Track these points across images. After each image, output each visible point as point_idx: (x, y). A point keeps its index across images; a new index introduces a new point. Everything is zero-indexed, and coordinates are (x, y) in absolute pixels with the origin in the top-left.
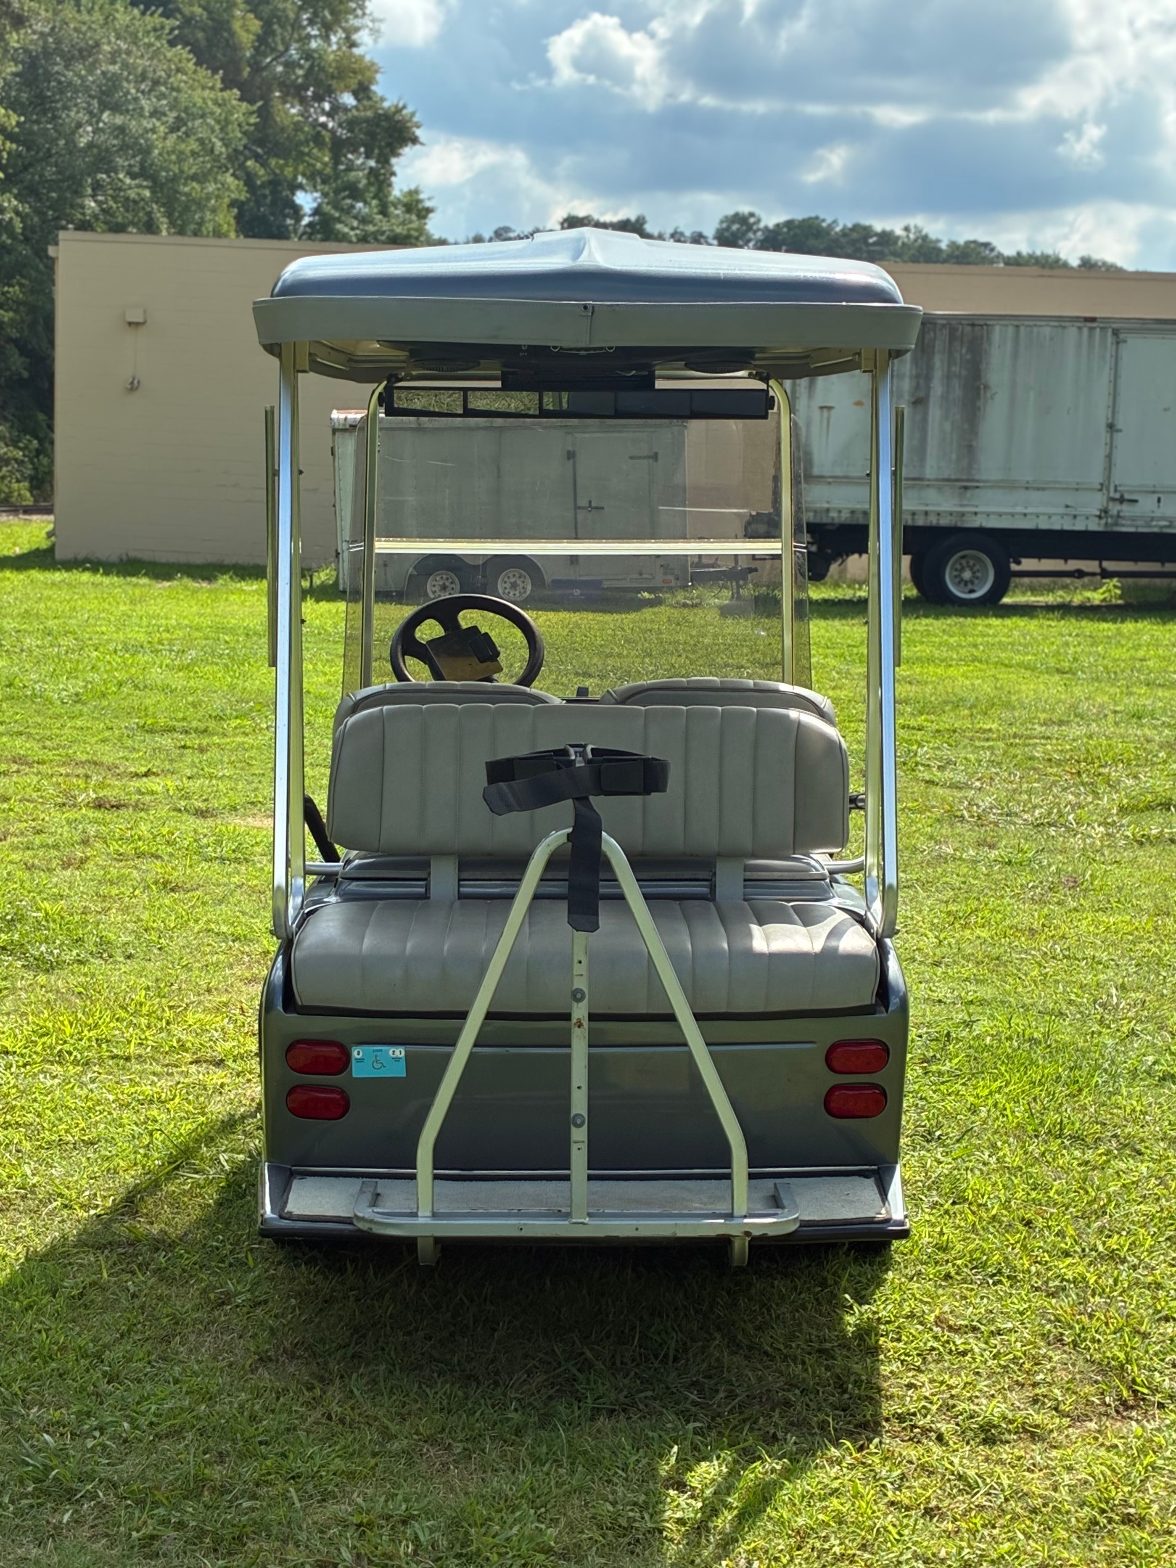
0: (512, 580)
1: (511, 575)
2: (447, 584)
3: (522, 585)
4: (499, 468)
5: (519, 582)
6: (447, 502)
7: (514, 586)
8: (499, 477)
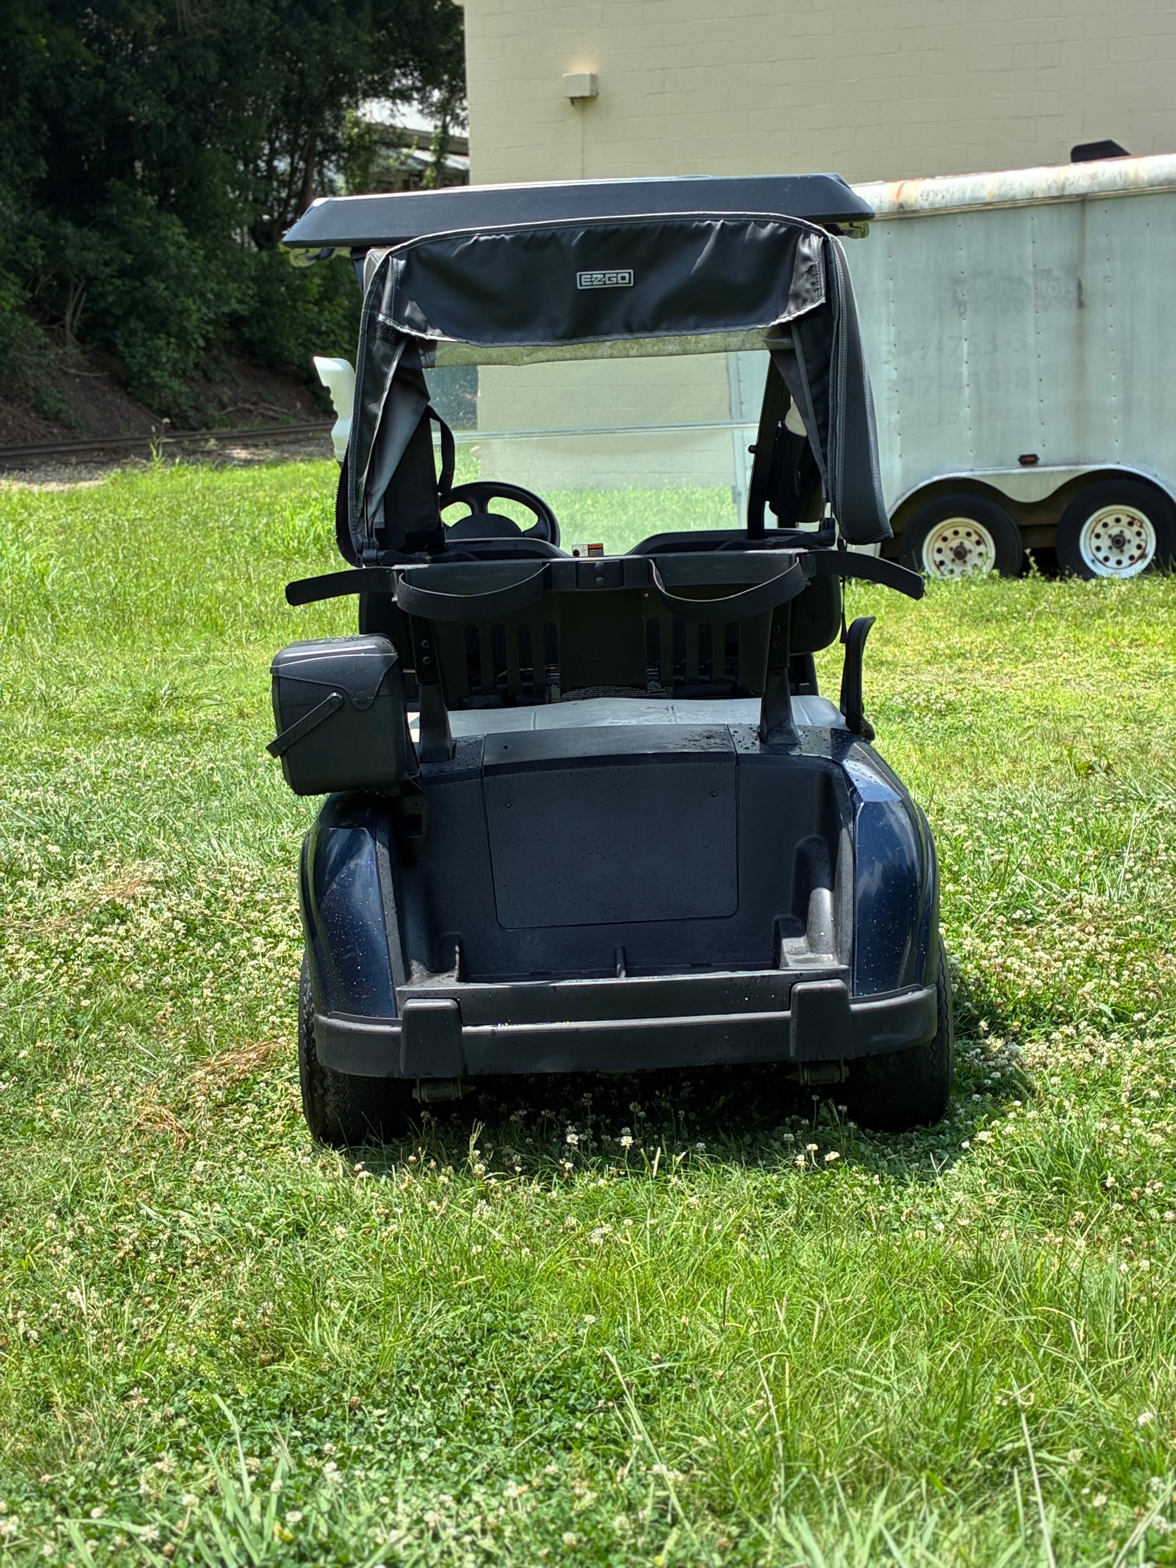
0: (1115, 531)
1: (1110, 520)
2: (968, 544)
3: (1136, 541)
4: (1080, 287)
5: (1128, 534)
6: (965, 369)
7: (1118, 542)
8: (1081, 305)
